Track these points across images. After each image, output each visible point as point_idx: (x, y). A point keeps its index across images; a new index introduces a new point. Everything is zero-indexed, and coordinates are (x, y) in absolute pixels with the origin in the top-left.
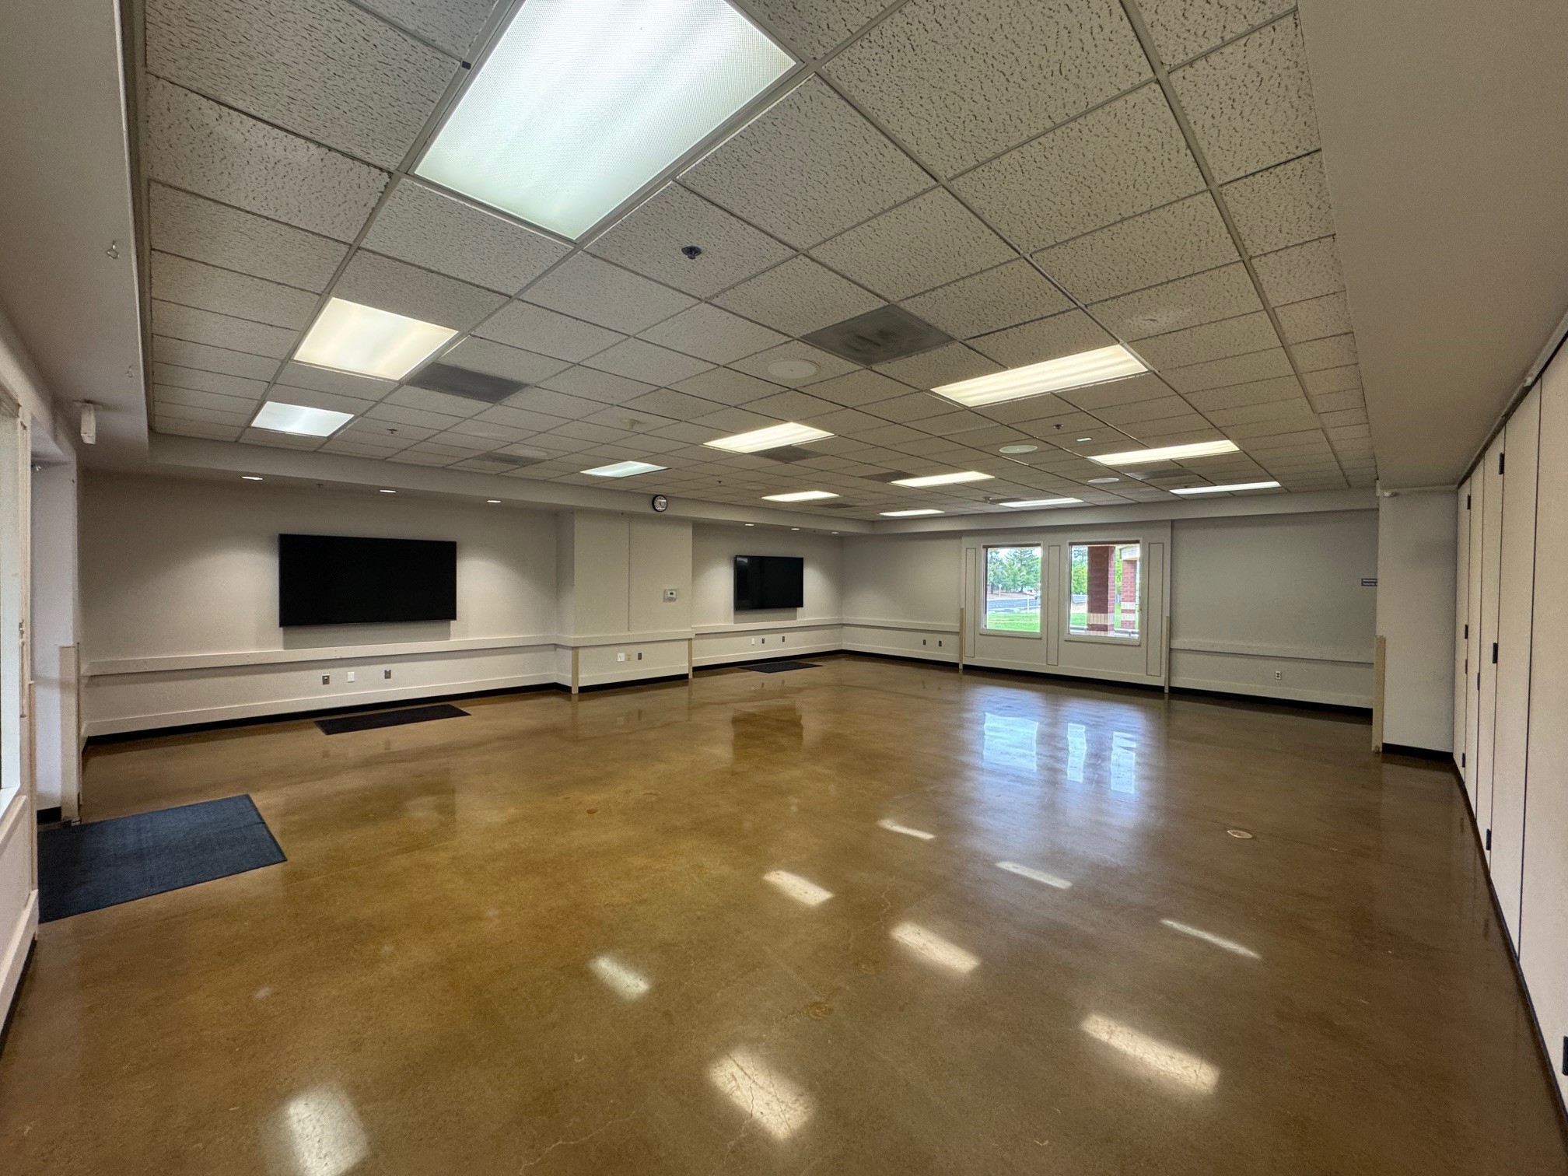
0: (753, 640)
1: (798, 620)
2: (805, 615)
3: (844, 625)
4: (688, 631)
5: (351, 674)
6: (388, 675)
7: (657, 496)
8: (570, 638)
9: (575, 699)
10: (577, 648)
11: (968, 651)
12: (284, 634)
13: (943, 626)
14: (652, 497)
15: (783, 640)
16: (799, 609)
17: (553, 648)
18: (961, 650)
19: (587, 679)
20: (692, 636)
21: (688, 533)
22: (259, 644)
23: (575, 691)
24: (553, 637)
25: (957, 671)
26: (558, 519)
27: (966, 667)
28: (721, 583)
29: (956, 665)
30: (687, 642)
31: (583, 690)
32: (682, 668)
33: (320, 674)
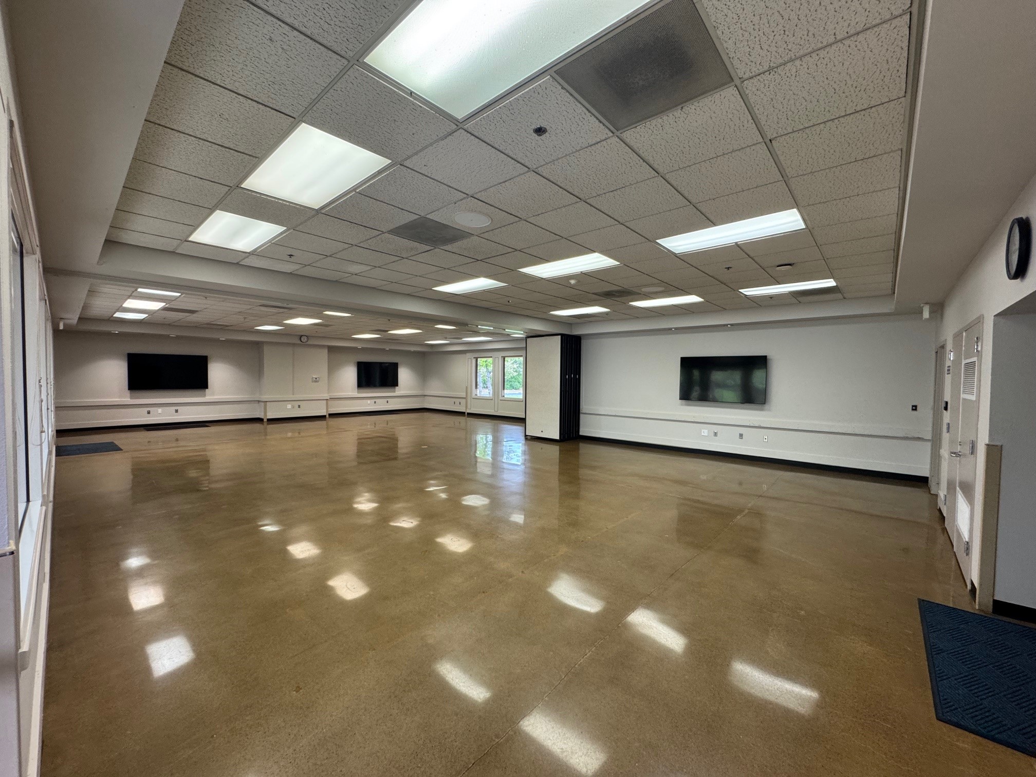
0: (369, 402)
1: (396, 393)
2: (400, 390)
3: (425, 396)
4: (326, 396)
5: (160, 410)
6: (177, 411)
7: (302, 336)
8: (265, 397)
9: (265, 424)
10: (267, 402)
11: (469, 407)
12: (131, 394)
13: (456, 395)
14: (299, 337)
15: (387, 402)
16: (397, 387)
17: (257, 402)
18: (466, 407)
19: (271, 415)
20: (328, 398)
21: (326, 351)
22: (120, 397)
23: (265, 420)
24: (257, 397)
25: (465, 416)
26: (257, 347)
27: (468, 414)
28: (349, 375)
29: (464, 413)
30: (325, 401)
31: (269, 420)
32: (323, 412)
33: (146, 410)
